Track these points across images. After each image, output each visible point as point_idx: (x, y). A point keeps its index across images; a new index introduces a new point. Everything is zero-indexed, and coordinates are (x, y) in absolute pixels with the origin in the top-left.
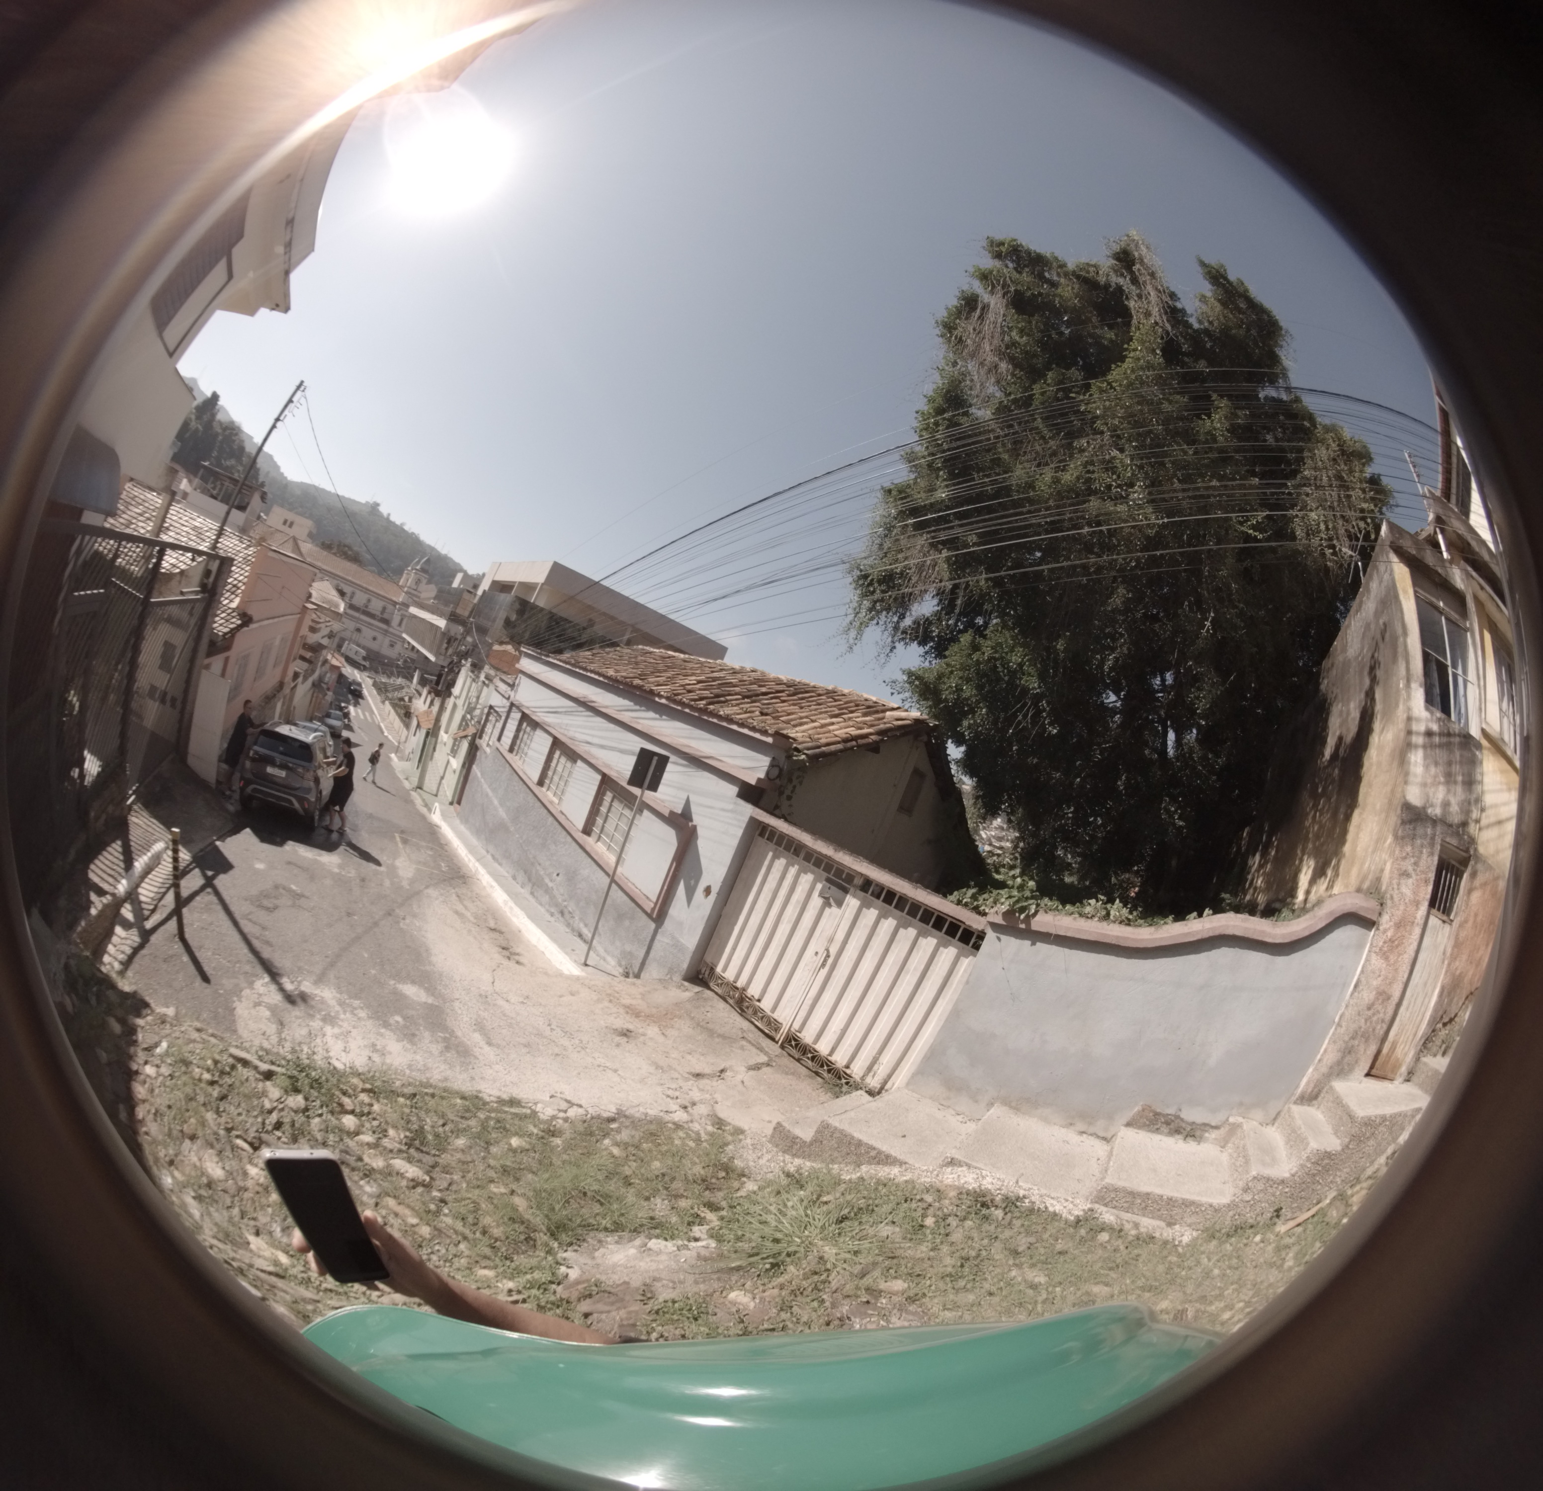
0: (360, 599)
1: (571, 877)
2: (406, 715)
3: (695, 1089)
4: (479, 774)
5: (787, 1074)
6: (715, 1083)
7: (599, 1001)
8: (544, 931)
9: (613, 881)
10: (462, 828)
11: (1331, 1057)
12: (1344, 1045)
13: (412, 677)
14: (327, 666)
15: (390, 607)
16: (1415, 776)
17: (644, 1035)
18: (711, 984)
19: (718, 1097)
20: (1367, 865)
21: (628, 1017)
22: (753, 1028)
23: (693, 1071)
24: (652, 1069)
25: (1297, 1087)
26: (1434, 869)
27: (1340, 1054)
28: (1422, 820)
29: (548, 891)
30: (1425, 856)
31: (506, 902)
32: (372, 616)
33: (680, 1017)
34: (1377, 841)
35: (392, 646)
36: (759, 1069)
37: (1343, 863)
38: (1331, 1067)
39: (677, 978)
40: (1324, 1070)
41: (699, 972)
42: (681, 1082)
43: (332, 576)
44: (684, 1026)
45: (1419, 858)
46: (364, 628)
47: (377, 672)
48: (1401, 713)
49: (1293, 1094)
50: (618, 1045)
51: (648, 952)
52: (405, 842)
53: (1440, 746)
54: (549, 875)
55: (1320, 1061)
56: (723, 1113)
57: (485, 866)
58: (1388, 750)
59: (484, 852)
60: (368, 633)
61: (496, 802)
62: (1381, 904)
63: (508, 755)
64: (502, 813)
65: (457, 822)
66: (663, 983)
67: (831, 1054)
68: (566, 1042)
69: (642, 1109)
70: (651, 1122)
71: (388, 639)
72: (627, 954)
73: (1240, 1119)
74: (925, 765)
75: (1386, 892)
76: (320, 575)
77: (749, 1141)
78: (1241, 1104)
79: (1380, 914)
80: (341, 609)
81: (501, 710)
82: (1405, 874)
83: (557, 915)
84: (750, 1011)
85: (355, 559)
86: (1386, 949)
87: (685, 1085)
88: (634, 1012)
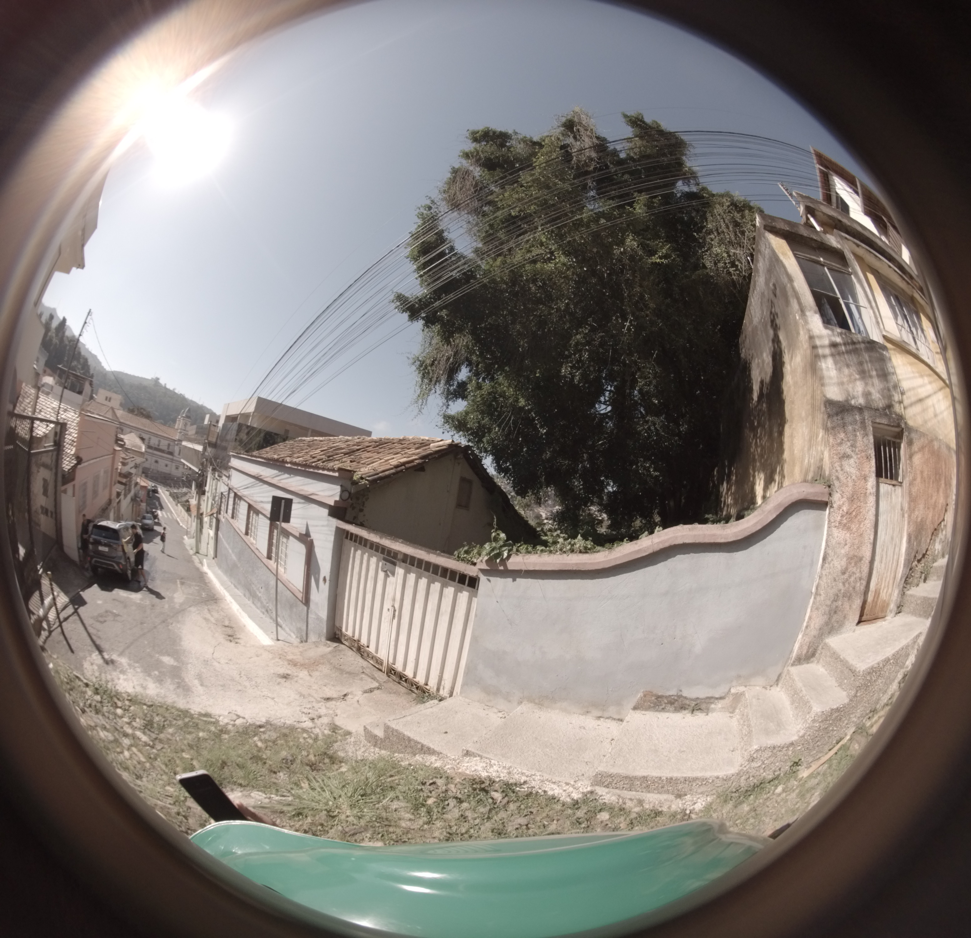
0: (154, 441)
1: (266, 586)
2: (188, 509)
3: (323, 708)
4: (222, 536)
5: (390, 693)
6: (341, 705)
7: (273, 658)
8: (257, 623)
10: (219, 571)
11: (818, 621)
12: (827, 609)
13: (191, 486)
14: (139, 487)
15: (172, 443)
16: (830, 378)
17: (297, 676)
18: (343, 640)
19: (338, 712)
20: (806, 461)
21: (289, 667)
22: (370, 666)
23: (325, 696)
24: (297, 697)
25: (791, 651)
26: (872, 446)
27: (825, 617)
28: (848, 410)
29: (259, 599)
30: (859, 438)
31: (238, 610)
32: (162, 451)
33: (323, 664)
34: (810, 440)
35: (177, 468)
36: (371, 691)
37: (786, 467)
38: (820, 629)
39: (323, 639)
40: (813, 632)
41: (334, 634)
42: (314, 704)
43: (137, 429)
44: (325, 669)
45: (855, 441)
46: (159, 460)
47: (171, 487)
49: (788, 658)
50: (279, 684)
51: (307, 626)
52: (182, 583)
53: (848, 353)
54: (258, 589)
55: (807, 627)
56: (339, 722)
57: (229, 591)
59: (230, 583)
60: (162, 462)
61: (230, 551)
62: (829, 487)
63: (231, 521)
64: (234, 557)
65: (217, 568)
66: (316, 644)
67: (415, 677)
68: (247, 684)
69: (282, 720)
70: (287, 728)
71: (174, 464)
72: (299, 630)
73: (741, 689)
74: (470, 474)
75: (830, 475)
76: (128, 430)
77: (352, 739)
78: (739, 677)
79: (830, 494)
80: (143, 450)
81: (226, 494)
82: (845, 456)
83: (266, 613)
84: (365, 655)
85: (148, 416)
86: (845, 521)
87: (317, 706)
88: (293, 663)
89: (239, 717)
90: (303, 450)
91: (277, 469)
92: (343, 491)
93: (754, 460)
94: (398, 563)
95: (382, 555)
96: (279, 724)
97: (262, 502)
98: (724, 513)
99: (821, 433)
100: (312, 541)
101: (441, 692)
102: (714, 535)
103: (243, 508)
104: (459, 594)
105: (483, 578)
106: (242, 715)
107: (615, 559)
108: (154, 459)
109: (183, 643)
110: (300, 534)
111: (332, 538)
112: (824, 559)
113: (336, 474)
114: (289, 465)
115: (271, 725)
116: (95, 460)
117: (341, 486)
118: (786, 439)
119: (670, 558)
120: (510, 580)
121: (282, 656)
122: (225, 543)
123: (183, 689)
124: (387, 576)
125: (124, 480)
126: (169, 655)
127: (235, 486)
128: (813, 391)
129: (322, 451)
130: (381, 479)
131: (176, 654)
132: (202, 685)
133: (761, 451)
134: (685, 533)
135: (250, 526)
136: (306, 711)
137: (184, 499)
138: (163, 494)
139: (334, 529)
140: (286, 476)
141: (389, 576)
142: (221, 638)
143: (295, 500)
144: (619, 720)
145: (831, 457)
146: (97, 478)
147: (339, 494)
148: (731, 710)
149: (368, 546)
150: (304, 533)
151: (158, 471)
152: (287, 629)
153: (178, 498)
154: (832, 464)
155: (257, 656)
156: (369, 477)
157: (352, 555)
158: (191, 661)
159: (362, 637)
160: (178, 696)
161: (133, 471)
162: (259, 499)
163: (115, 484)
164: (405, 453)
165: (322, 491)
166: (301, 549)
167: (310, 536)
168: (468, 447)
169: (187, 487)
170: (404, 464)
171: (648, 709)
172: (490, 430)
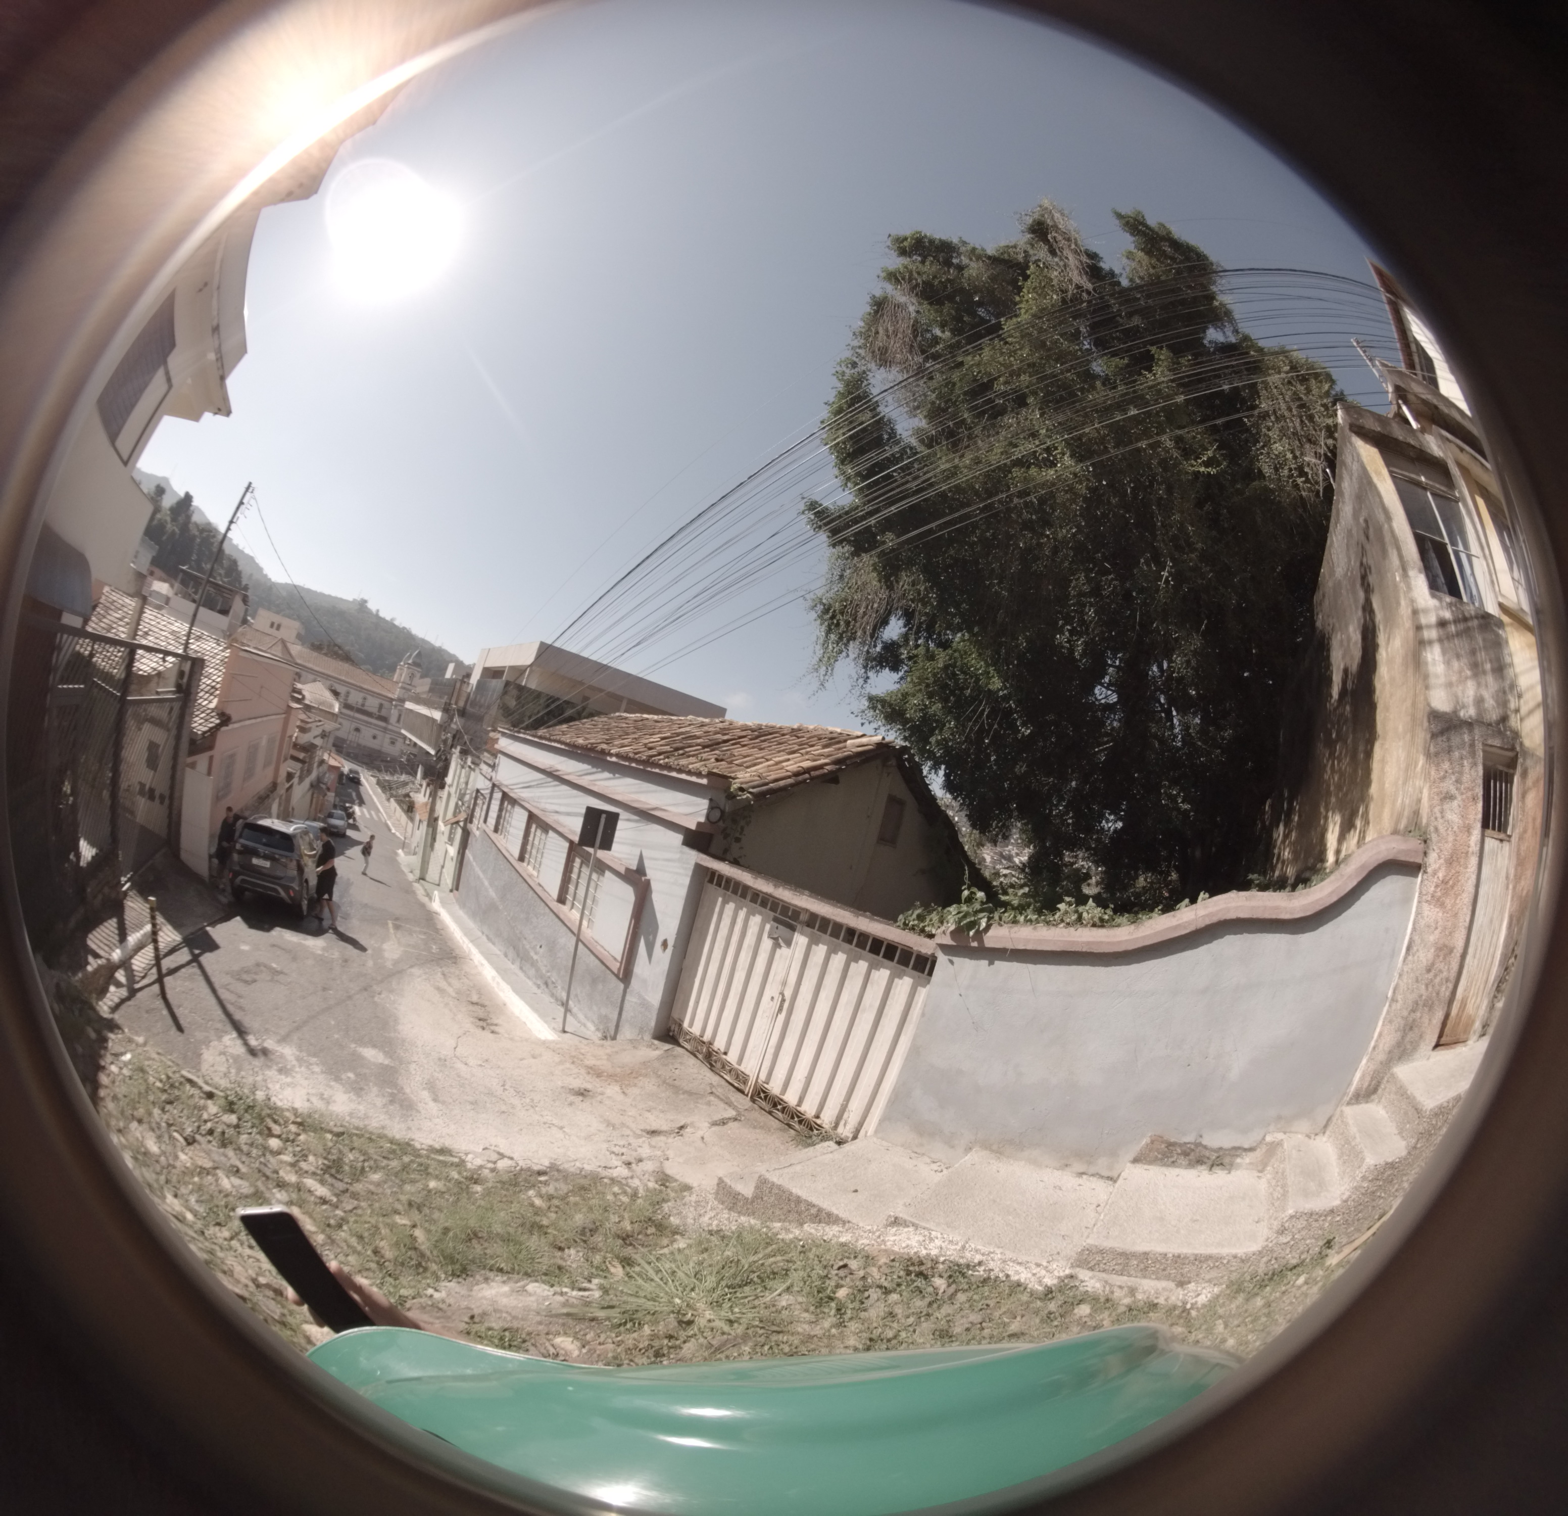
0: (355, 698)
1: (552, 946)
2: (410, 809)
3: (646, 1146)
4: (471, 858)
5: (755, 1127)
6: (675, 1142)
7: (561, 1063)
8: (527, 1003)
9: (578, 940)
10: (461, 913)
11: (1389, 1041)
12: (1402, 1022)
13: (416, 773)
14: (325, 767)
15: (386, 704)
16: (1437, 676)
17: (602, 1094)
18: (681, 1041)
19: (670, 1153)
20: (1399, 801)
21: (588, 1078)
22: (722, 1081)
23: (648, 1128)
24: (602, 1127)
25: (1350, 1084)
27: (1399, 1034)
28: (1455, 727)
29: (533, 964)
31: (494, 979)
32: (368, 714)
33: (646, 1076)
34: (1407, 770)
35: (393, 743)
36: (724, 1124)
37: (1372, 808)
38: (1390, 1052)
39: (648, 1037)
40: (1381, 1056)
41: (669, 1030)
42: (631, 1140)
43: (326, 677)
44: (649, 1085)
45: (1461, 774)
46: (362, 728)
47: (380, 771)
48: (1404, 611)
49: (1344, 1094)
50: (571, 1104)
51: (620, 1014)
52: (397, 927)
53: (1458, 634)
54: (534, 948)
55: (1375, 1047)
56: (671, 1169)
57: (478, 946)
58: (1399, 660)
59: (480, 934)
60: (368, 732)
61: (486, 883)
62: (1425, 842)
63: (494, 836)
64: (492, 893)
65: (456, 908)
66: (634, 1044)
67: (800, 1103)
68: (516, 1101)
69: (578, 1164)
70: (585, 1177)
71: (388, 736)
72: (604, 1019)
73: (1280, 1136)
74: (902, 791)
75: (1428, 825)
76: (311, 677)
77: (694, 1198)
78: (1279, 1118)
79: (1425, 854)
80: (336, 709)
81: (486, 792)
82: (1449, 797)
83: (543, 987)
84: (719, 1065)
85: (347, 658)
86: (1439, 894)
87: (635, 1142)
88: (598, 1073)
89: (502, 1156)
90: (627, 734)
91: (589, 764)
92: (712, 808)
93: (1328, 793)
94: (799, 927)
95: (772, 914)
96: (572, 1170)
97: (557, 812)
98: (1277, 873)
99: (1421, 761)
100: (648, 883)
101: (840, 1130)
102: (1277, 908)
103: (517, 820)
104: (896, 980)
105: (942, 958)
106: (507, 1153)
107: (1144, 937)
108: (354, 725)
109: (400, 1027)
110: (627, 870)
111: (687, 881)
112: (1409, 948)
113: (704, 781)
114: (614, 759)
115: (558, 1171)
116: (253, 721)
117: (711, 800)
118: (1376, 765)
119: (1216, 939)
120: (985, 963)
121: (575, 1059)
122: (477, 869)
123: (401, 1106)
124: (777, 945)
125: (301, 755)
126: (374, 1046)
127: (505, 783)
128: (1415, 695)
129: (663, 739)
130: (772, 792)
131: (389, 1045)
132: (435, 1100)
133: (1340, 779)
134: (1240, 904)
135: (529, 848)
136: (617, 1150)
137: (402, 791)
138: (368, 782)
139: (691, 867)
140: (606, 775)
141: (780, 947)
142: (468, 1024)
143: (623, 815)
144: (1110, 1178)
145: (1431, 799)
146: (253, 751)
147: (705, 812)
148: (1260, 1168)
149: (749, 897)
150: (635, 868)
151: (359, 745)
152: (581, 1016)
153: (391, 789)
154: (1432, 807)
155: (534, 1057)
156: (753, 787)
157: (717, 909)
158: (416, 1059)
159: (717, 1038)
160: (391, 1117)
161: (318, 742)
162: (550, 807)
163: (286, 759)
164: (807, 753)
165: (674, 805)
166: (628, 894)
167: (645, 875)
168: (904, 749)
169: (408, 773)
170: (808, 771)
171: (1150, 1163)
172: (941, 725)
